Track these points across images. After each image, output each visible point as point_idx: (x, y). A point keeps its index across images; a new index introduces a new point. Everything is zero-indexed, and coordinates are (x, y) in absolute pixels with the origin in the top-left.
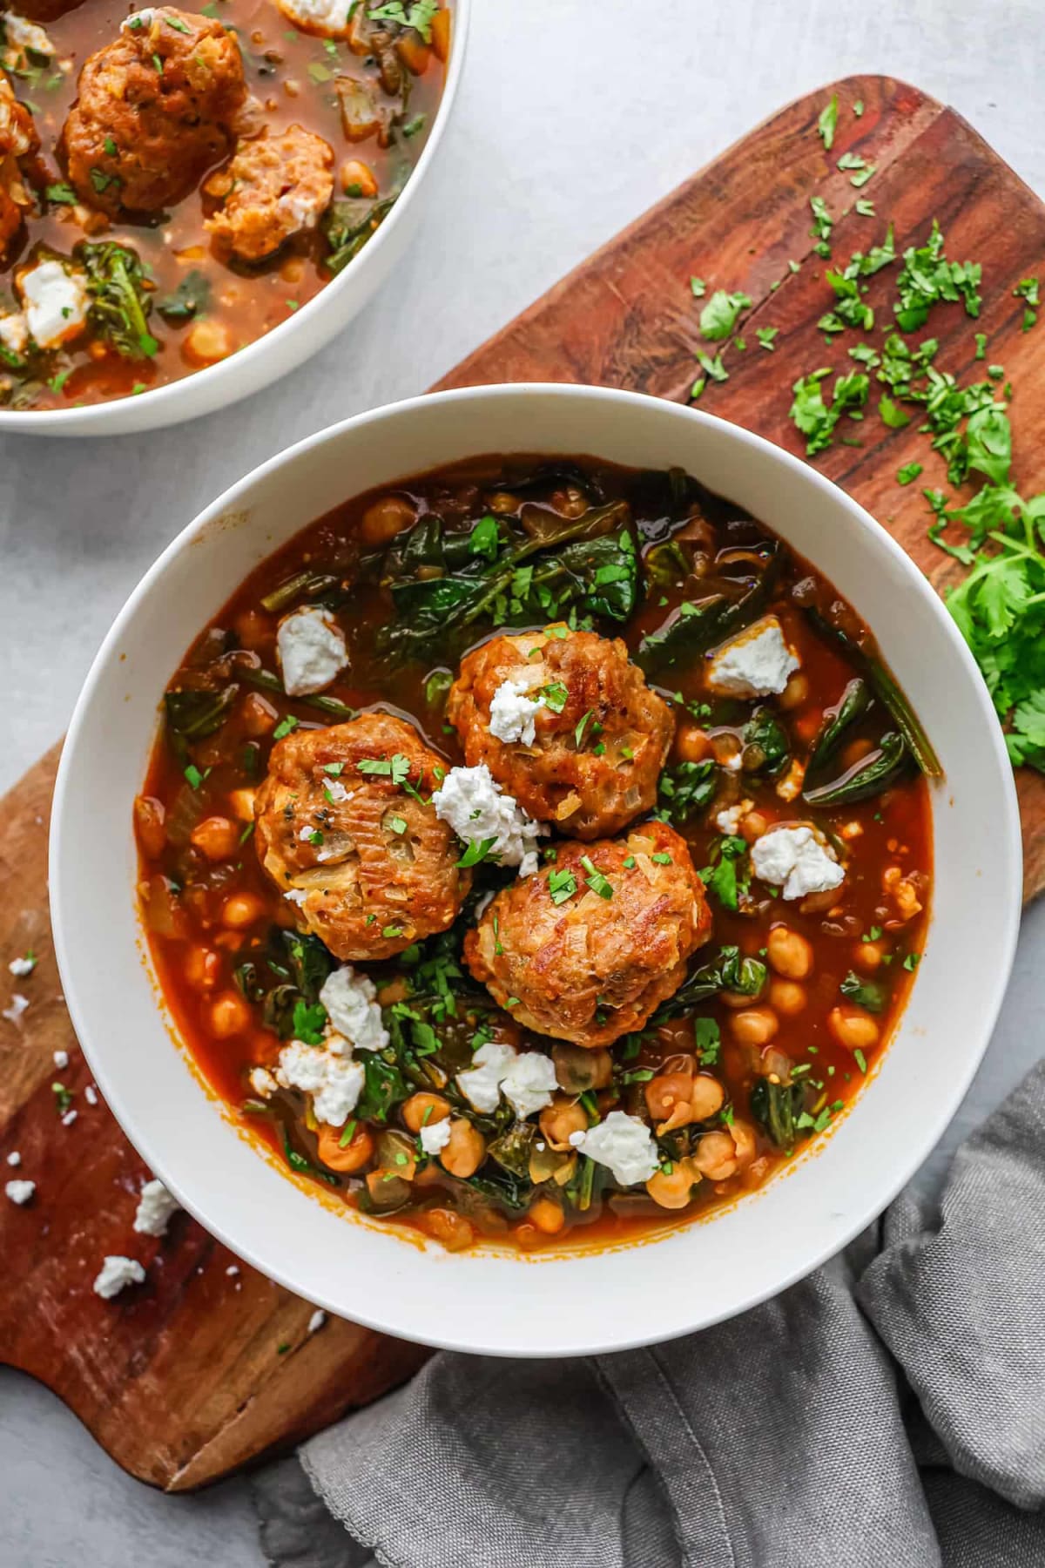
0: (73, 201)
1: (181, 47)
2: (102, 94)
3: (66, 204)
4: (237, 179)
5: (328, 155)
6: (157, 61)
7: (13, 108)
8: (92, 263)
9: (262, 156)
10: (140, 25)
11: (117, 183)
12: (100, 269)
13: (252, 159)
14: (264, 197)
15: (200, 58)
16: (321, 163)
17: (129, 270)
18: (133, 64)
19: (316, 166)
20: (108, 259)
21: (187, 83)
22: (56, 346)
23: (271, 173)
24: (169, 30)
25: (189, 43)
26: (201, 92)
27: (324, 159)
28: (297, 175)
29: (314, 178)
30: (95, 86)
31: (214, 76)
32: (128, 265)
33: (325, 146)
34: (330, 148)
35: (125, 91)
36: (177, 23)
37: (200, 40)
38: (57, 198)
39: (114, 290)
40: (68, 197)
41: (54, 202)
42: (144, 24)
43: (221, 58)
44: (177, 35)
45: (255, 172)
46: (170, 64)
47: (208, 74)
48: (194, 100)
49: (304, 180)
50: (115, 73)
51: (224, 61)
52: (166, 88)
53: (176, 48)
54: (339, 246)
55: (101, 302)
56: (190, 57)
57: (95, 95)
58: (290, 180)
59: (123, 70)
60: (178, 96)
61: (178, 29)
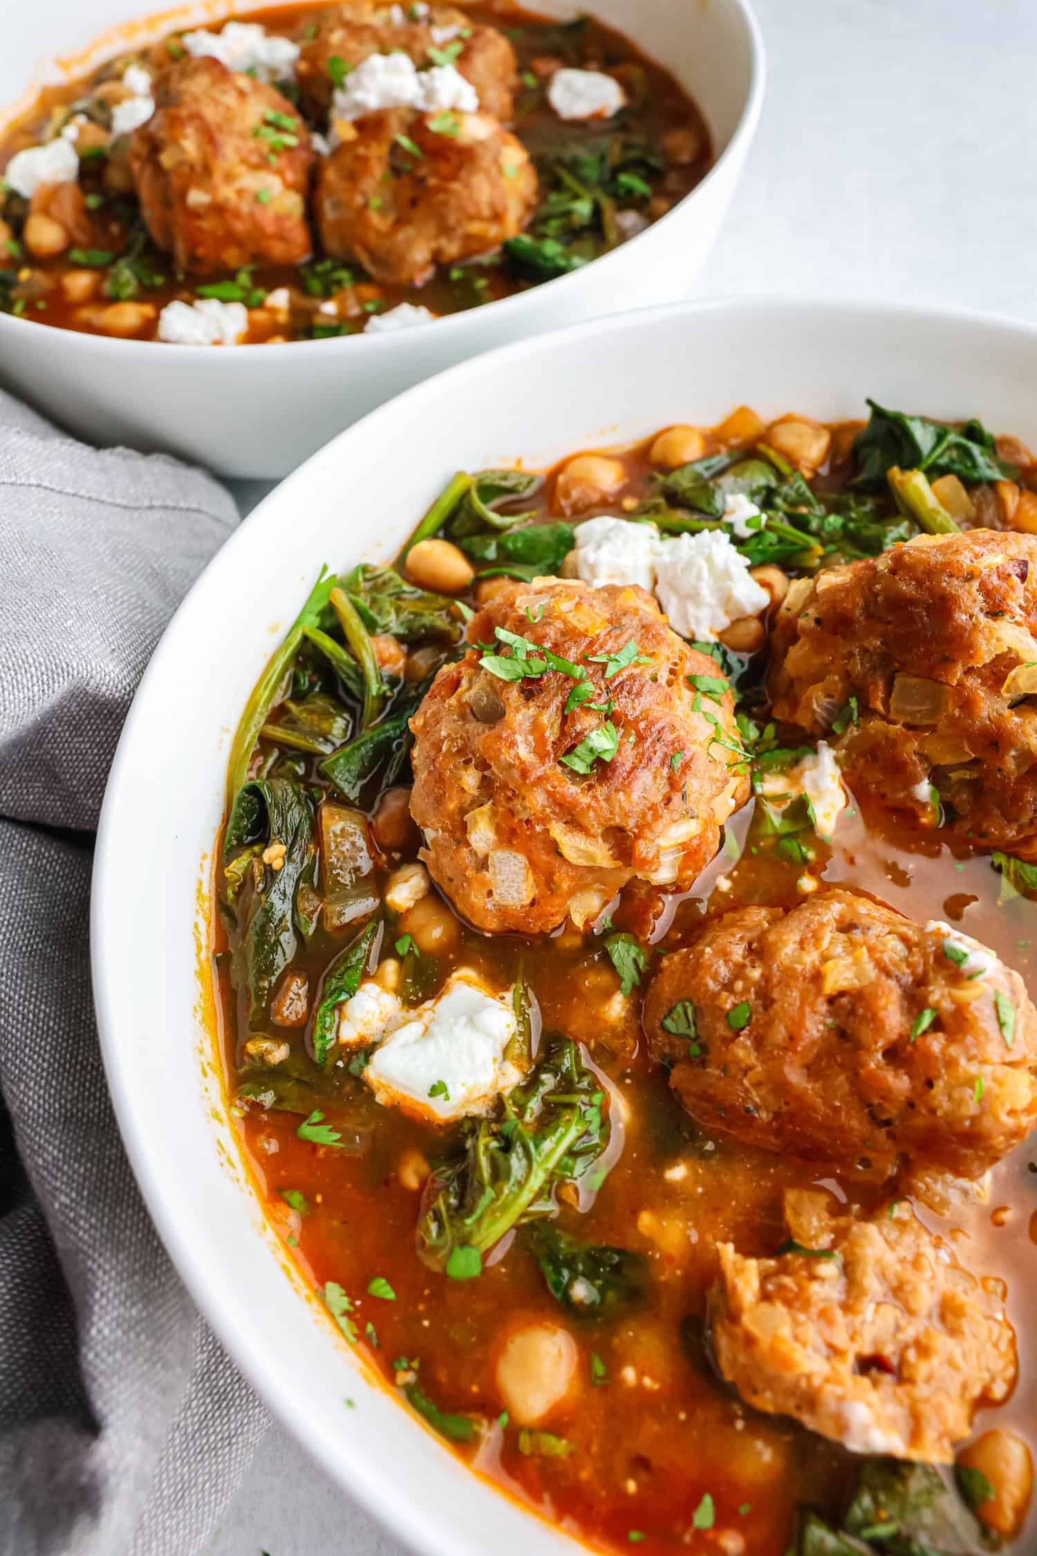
0: (627, 984)
1: (978, 1045)
2: (811, 958)
3: (618, 979)
4: (838, 1255)
5: (999, 1391)
6: (927, 1019)
7: (702, 837)
8: (549, 1080)
9: (910, 1275)
10: (959, 962)
11: (695, 1050)
12: (545, 1102)
13: (890, 1257)
14: (841, 1340)
15: (985, 1083)
16: (976, 1391)
17: (572, 1153)
18: (892, 983)
19: (965, 1387)
20: (571, 1106)
21: (930, 1084)
22: (381, 1098)
23: (891, 1314)
24: (989, 1011)
25: (993, 1051)
26: (933, 1111)
27: (986, 1391)
28: (922, 1369)
29: (939, 1408)
30: (817, 938)
31: (974, 1119)
32: (579, 1146)
33: (1010, 1372)
34: (1013, 1383)
35: (842, 994)
36: (1008, 1015)
37: (1011, 1064)
38: (615, 959)
39: (516, 1163)
40: (629, 974)
41: (606, 957)
42: (965, 967)
43: (1012, 1113)
44: (988, 1025)
45: (872, 1283)
46: (937, 1043)
47: (972, 1108)
48: (911, 1105)
49: (922, 1390)
50: (856, 962)
51: (1009, 1121)
52: (895, 1054)
53: (969, 1039)
54: (856, 1531)
55: (484, 1146)
56: (973, 1068)
57: (802, 944)
58: (903, 1361)
59: (871, 972)
60: (899, 1083)
61: (1001, 1025)
